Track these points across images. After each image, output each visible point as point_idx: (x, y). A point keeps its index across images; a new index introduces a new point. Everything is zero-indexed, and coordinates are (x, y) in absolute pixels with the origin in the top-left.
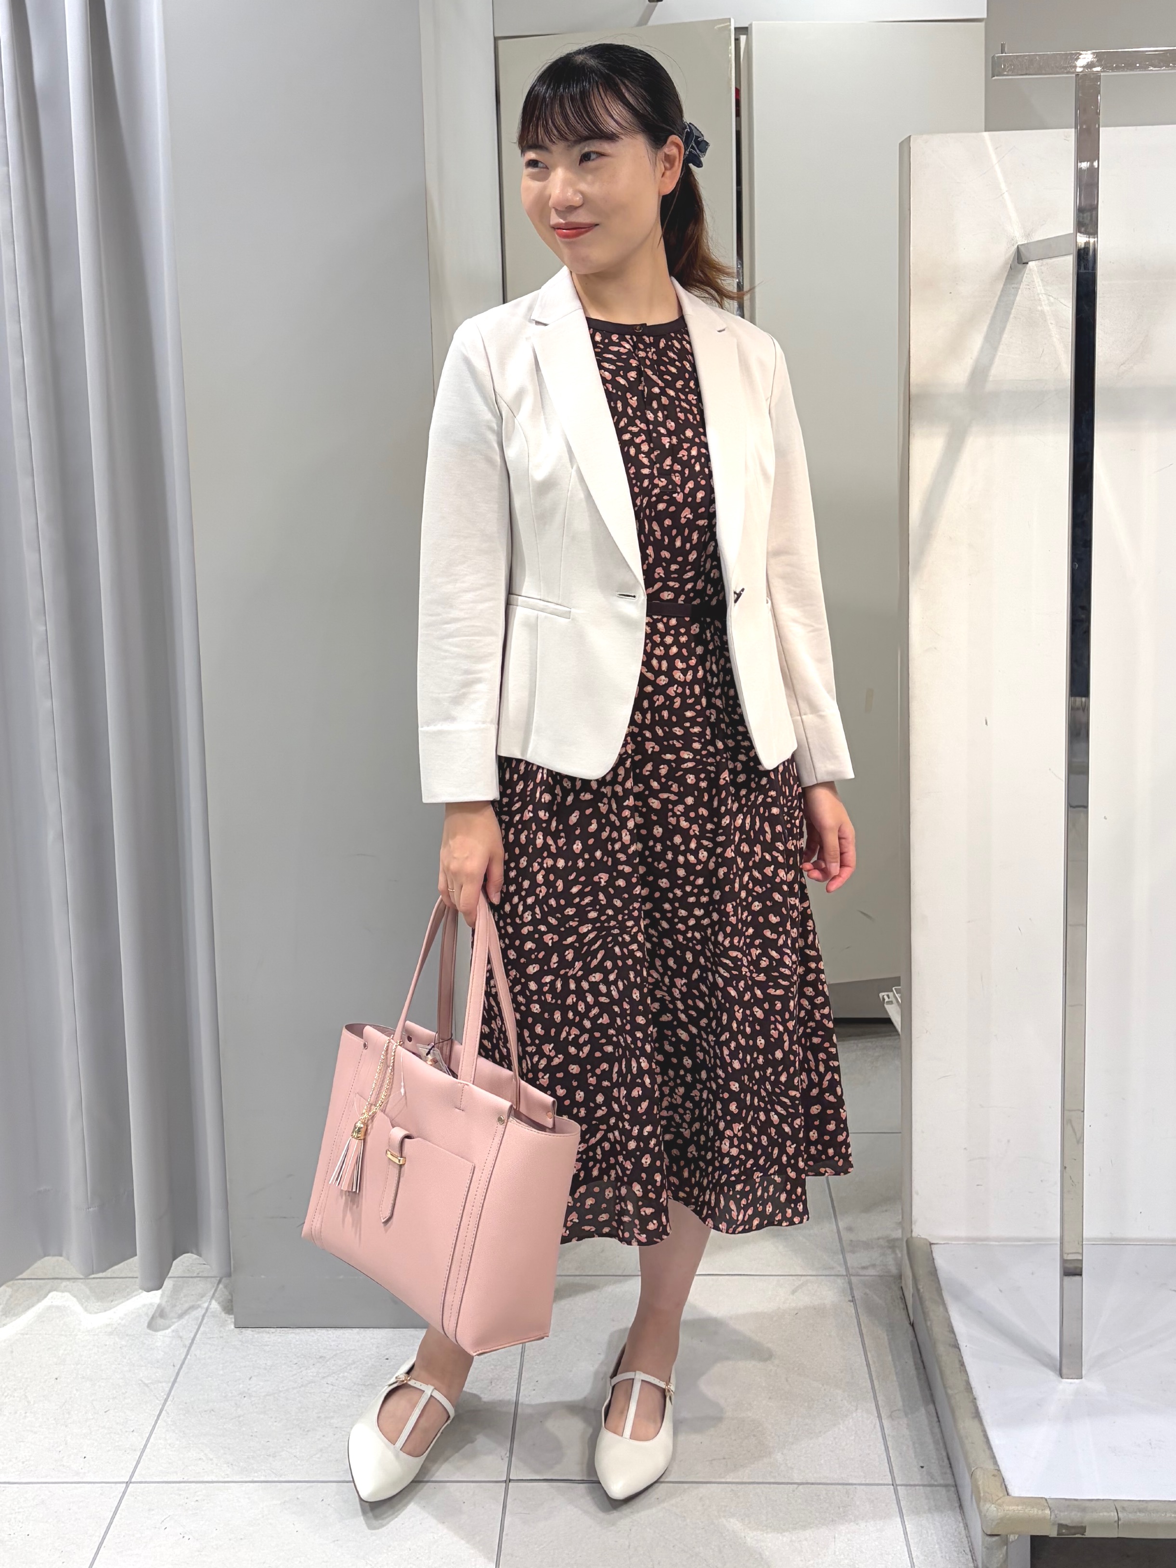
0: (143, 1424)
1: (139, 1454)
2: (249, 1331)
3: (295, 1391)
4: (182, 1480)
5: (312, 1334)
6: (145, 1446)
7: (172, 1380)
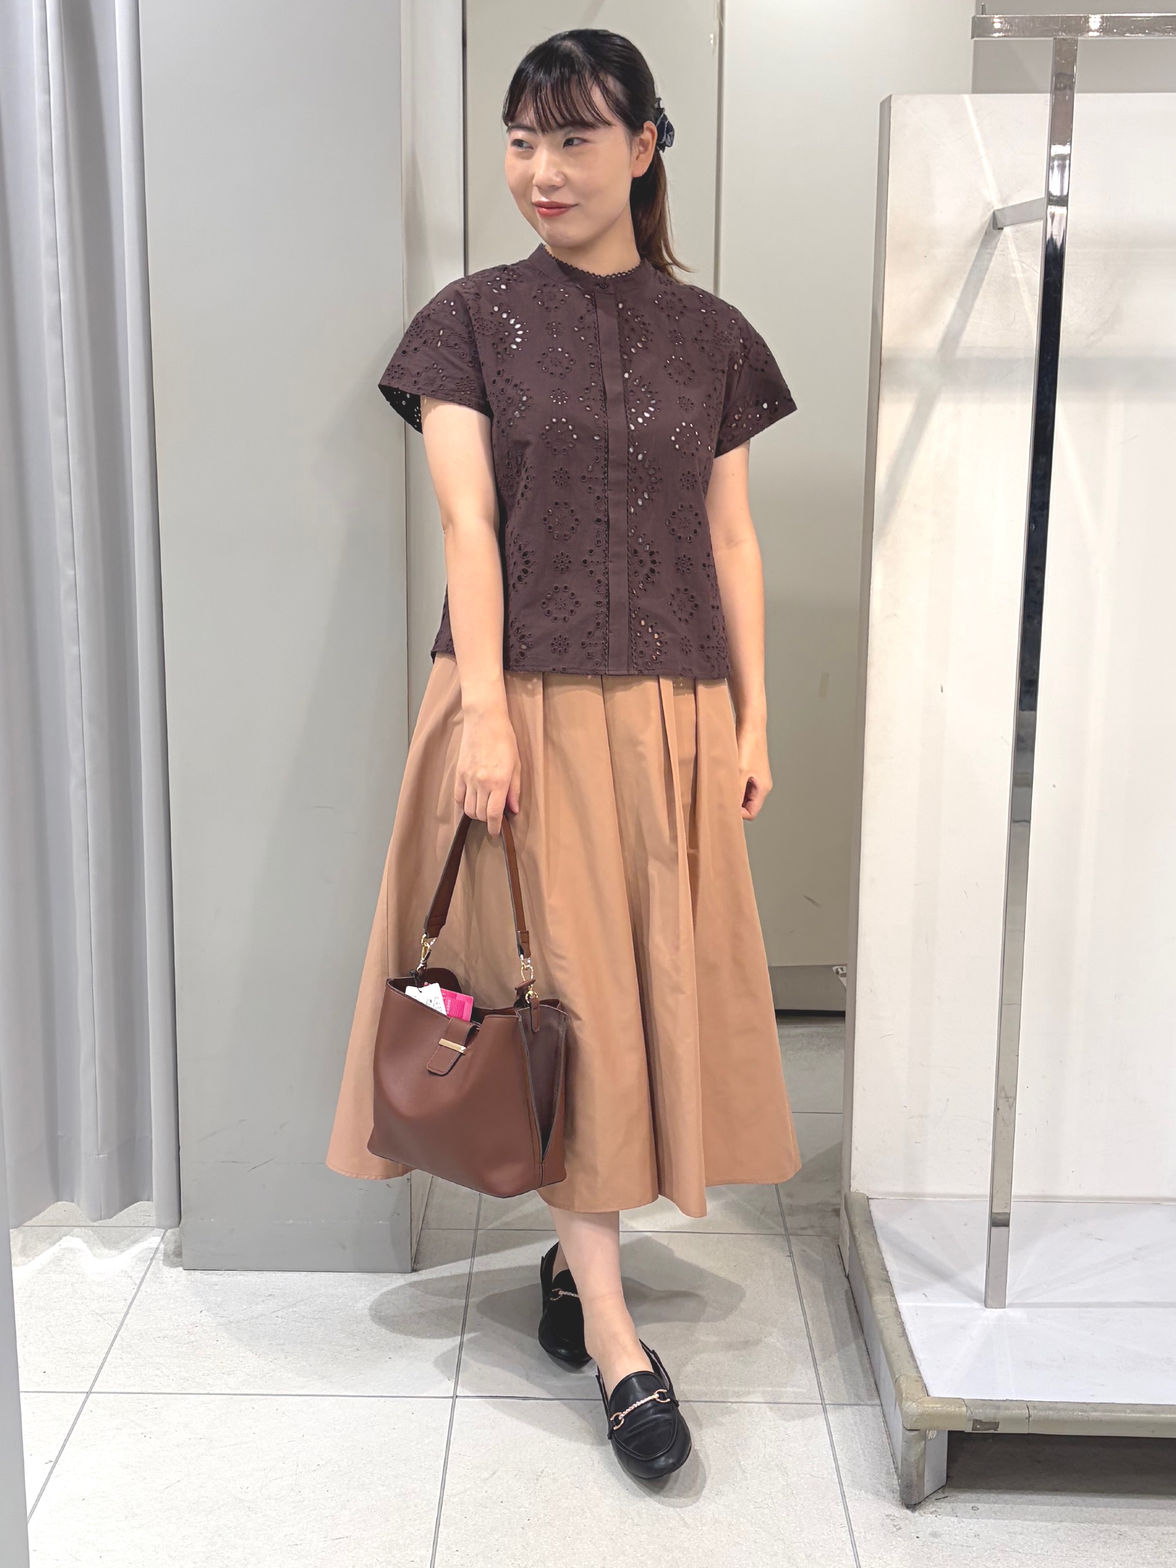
0: (98, 1346)
1: (96, 1370)
2: (197, 1273)
3: (246, 1322)
4: (140, 1391)
5: (261, 1275)
6: (103, 1364)
7: (125, 1310)
